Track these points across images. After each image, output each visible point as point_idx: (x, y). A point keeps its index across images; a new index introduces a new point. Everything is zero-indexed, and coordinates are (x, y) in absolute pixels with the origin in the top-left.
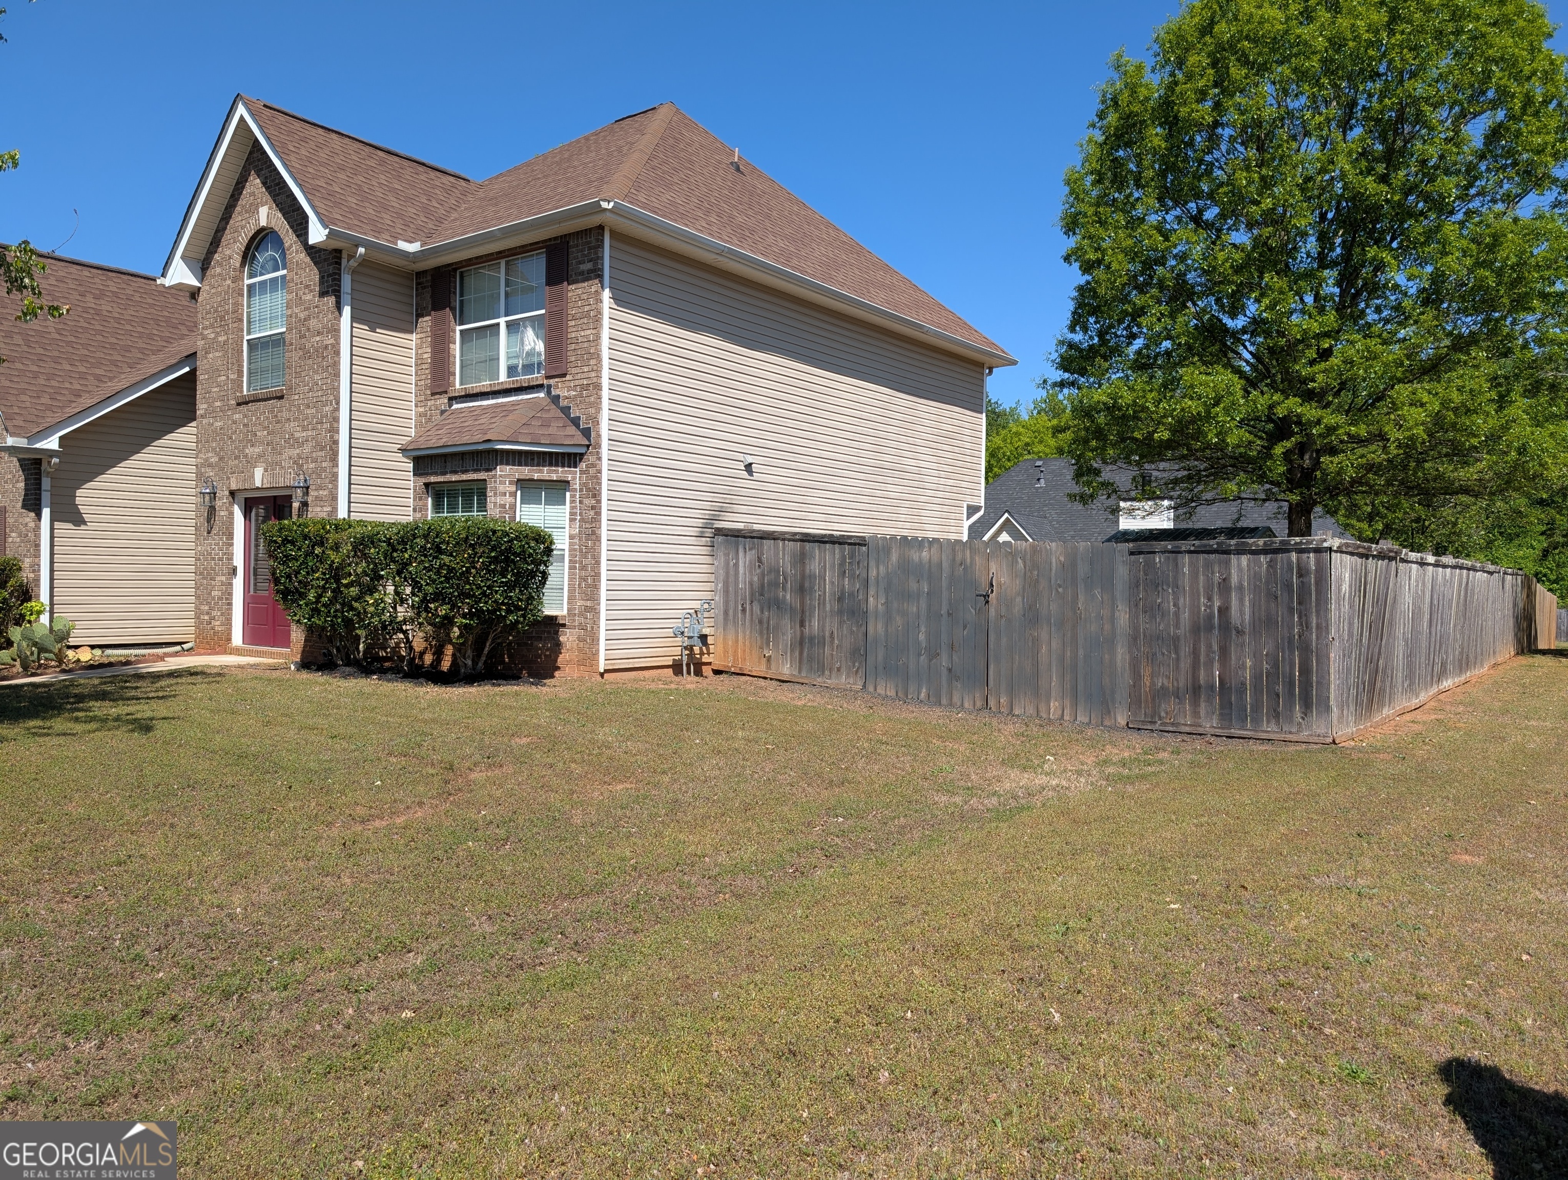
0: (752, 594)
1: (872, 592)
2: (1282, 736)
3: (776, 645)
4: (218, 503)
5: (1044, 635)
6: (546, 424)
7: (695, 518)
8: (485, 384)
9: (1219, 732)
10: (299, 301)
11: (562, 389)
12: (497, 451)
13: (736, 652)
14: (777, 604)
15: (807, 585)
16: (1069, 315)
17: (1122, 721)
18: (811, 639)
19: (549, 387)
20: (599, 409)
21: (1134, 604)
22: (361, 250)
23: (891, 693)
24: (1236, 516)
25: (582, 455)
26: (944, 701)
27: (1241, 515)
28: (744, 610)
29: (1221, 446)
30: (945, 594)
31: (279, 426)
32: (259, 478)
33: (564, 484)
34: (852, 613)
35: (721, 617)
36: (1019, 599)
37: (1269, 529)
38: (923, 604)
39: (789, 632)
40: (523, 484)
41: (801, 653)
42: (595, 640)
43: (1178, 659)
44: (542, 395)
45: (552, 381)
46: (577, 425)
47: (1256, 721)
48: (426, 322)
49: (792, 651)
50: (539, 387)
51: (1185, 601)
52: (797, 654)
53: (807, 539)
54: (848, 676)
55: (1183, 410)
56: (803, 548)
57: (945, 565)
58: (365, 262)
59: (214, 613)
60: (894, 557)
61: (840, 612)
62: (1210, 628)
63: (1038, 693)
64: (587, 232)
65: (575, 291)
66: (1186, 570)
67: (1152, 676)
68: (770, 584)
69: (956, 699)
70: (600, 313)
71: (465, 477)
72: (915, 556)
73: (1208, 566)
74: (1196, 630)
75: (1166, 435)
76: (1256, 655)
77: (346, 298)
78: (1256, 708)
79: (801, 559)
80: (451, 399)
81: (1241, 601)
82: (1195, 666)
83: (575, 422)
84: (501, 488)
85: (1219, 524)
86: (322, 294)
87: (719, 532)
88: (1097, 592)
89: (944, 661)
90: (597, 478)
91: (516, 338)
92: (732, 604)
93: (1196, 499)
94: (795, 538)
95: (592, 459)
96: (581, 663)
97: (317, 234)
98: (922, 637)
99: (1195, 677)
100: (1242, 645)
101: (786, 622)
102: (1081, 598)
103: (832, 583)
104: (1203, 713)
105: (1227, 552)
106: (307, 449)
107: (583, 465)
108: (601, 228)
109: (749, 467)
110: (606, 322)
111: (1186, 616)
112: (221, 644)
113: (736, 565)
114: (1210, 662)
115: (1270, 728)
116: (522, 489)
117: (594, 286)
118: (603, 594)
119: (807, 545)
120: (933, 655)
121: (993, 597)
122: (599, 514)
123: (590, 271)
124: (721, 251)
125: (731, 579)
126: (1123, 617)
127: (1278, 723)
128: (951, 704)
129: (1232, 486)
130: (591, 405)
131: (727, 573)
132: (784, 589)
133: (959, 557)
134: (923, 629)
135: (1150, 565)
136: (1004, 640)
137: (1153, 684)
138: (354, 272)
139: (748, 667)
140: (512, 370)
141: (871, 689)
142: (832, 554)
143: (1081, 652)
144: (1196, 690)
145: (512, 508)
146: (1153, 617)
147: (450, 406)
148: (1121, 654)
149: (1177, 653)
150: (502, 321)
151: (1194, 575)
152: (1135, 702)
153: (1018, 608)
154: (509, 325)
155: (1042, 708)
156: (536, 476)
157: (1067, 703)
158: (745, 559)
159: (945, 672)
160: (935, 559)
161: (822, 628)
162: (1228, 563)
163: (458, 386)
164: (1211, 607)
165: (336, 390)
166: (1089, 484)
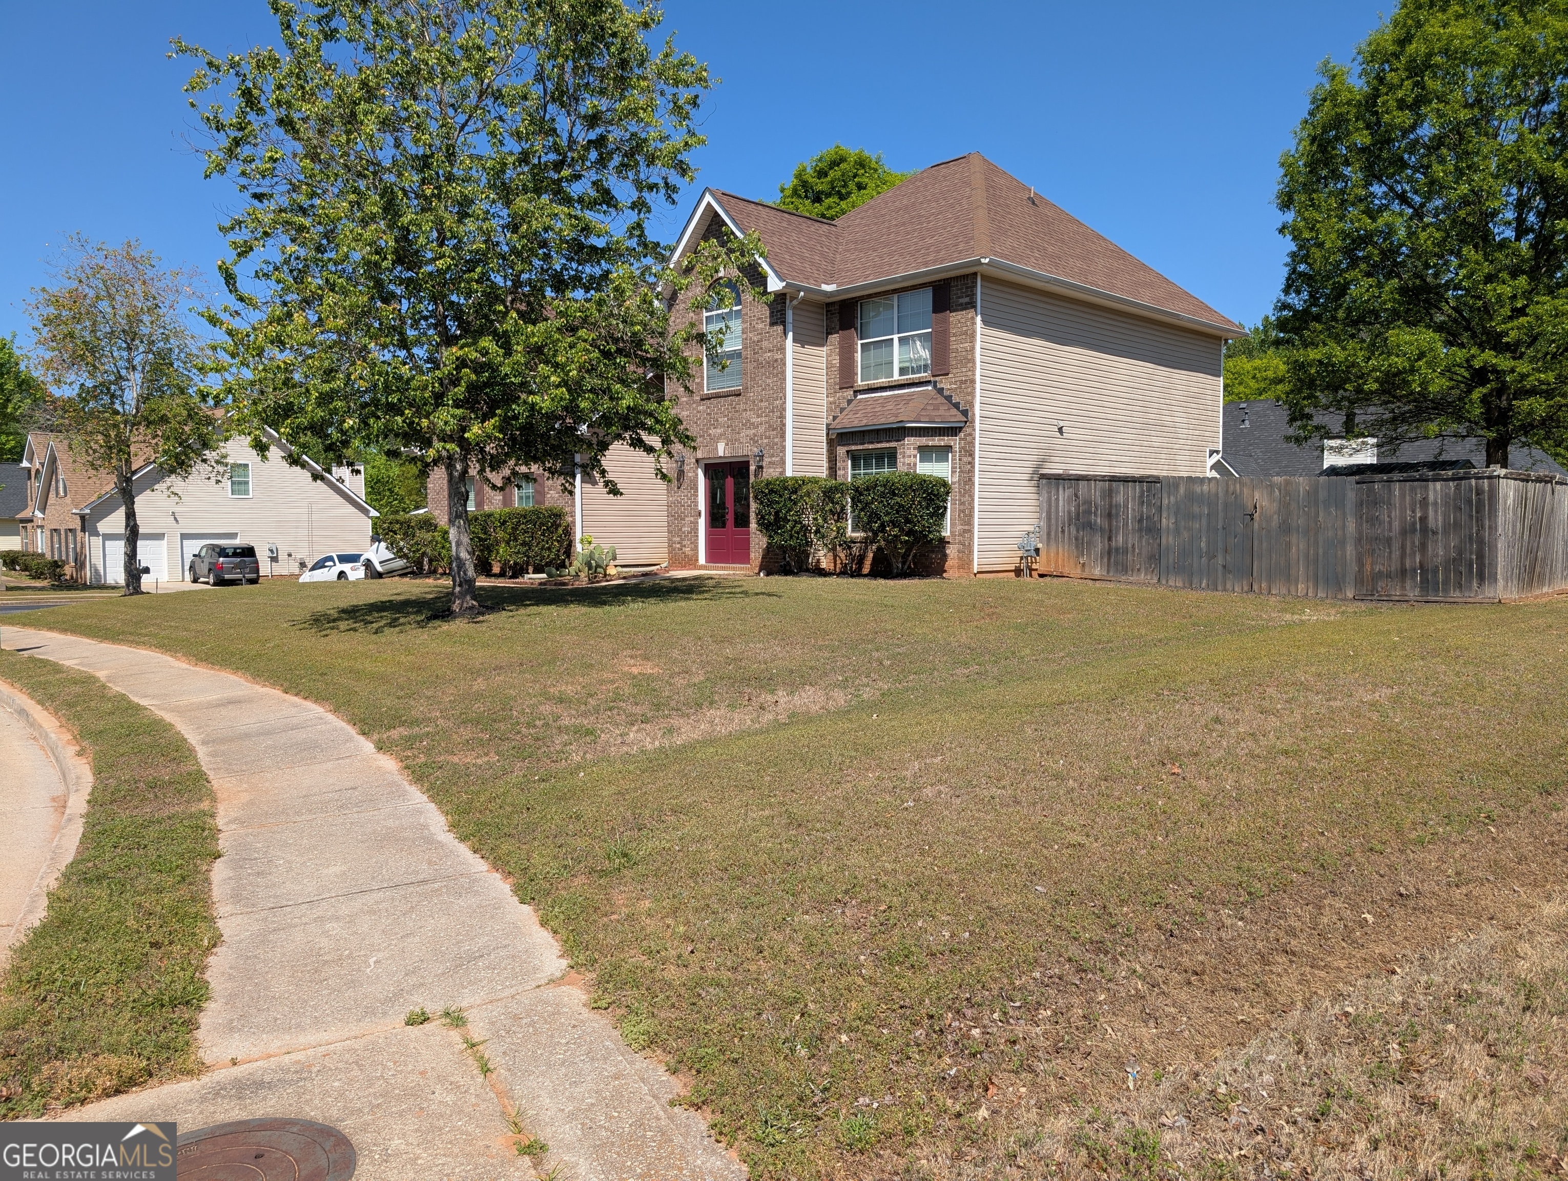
0: (1070, 520)
1: (1164, 515)
2: (1464, 600)
3: (1089, 555)
4: (686, 468)
5: (1294, 540)
6: (936, 408)
7: (1027, 468)
8: (883, 381)
9: (1420, 599)
10: (753, 329)
11: (945, 384)
12: (905, 428)
13: (1057, 561)
14: (1090, 526)
15: (1114, 511)
16: (1283, 281)
17: (1350, 595)
18: (1117, 549)
19: (935, 382)
20: (974, 397)
21: (1359, 517)
22: (802, 294)
23: (1179, 584)
24: (1437, 451)
25: (961, 428)
26: (1220, 588)
27: (1442, 450)
28: (1063, 531)
29: (1423, 395)
30: (1221, 515)
31: (737, 415)
32: (722, 450)
33: (949, 448)
34: (1149, 530)
35: (1045, 537)
36: (1276, 517)
37: (1469, 462)
38: (1204, 522)
39: (1099, 545)
40: (922, 449)
41: (1109, 560)
42: (971, 552)
43: (1390, 553)
44: (930, 388)
45: (937, 379)
46: (958, 408)
47: (1446, 591)
48: (834, 338)
49: (1102, 558)
50: (928, 383)
51: (1395, 513)
52: (1106, 560)
53: (1113, 479)
54: (1146, 574)
55: (1390, 365)
56: (1110, 486)
57: (1221, 495)
58: (804, 301)
59: (685, 543)
60: (1182, 490)
61: (1140, 530)
62: (1414, 530)
63: (1289, 578)
64: (964, 277)
65: (955, 318)
66: (1397, 493)
67: (1372, 565)
68: (1085, 512)
69: (1229, 586)
70: (974, 332)
71: (879, 446)
72: (1198, 489)
73: (1413, 489)
74: (1404, 532)
75: (1375, 386)
76: (1446, 547)
77: (790, 326)
78: (1446, 582)
79: (1109, 494)
80: (855, 392)
81: (1436, 512)
82: (1403, 556)
83: (956, 406)
84: (908, 452)
85: (1422, 458)
86: (772, 324)
87: (1043, 476)
88: (1333, 510)
89: (1220, 560)
90: (972, 443)
91: (905, 348)
92: (1053, 528)
93: (1401, 438)
94: (1103, 479)
95: (968, 430)
96: (960, 567)
97: (774, 285)
98: (1203, 545)
99: (1403, 564)
100: (1437, 541)
101: (1098, 538)
102: (1321, 514)
103: (1133, 510)
104: (1408, 588)
105: (1427, 480)
106: (761, 429)
107: (962, 435)
108: (975, 274)
109: (1060, 430)
110: (978, 337)
111: (1396, 525)
112: (692, 562)
113: (1057, 499)
114: (1413, 554)
115: (1455, 595)
116: (919, 452)
117: (970, 313)
118: (976, 521)
119: (1114, 484)
120: (1212, 556)
121: (1256, 516)
122: (973, 467)
123: (967, 304)
124: (1049, 281)
125: (1053, 509)
126: (1351, 526)
127: (1461, 591)
128: (1225, 590)
129: (1433, 427)
130: (968, 394)
131: (1050, 506)
132: (1096, 515)
133: (1231, 488)
134: (1204, 539)
135: (1371, 491)
136: (1265, 545)
137: (1372, 569)
138: (795, 308)
139: (1066, 571)
140: (903, 371)
141: (1164, 582)
142: (1133, 491)
143: (1321, 551)
144: (1403, 573)
145: (915, 465)
146: (1373, 525)
147: (855, 396)
148: (1350, 550)
149: (1390, 547)
150: (896, 337)
151: (1403, 496)
152: (1359, 581)
153: (1276, 519)
154: (900, 339)
155: (1293, 589)
156: (930, 443)
157: (1311, 585)
158: (1063, 495)
159: (1220, 568)
160: (1213, 490)
161: (1126, 542)
162: (1427, 488)
163: (860, 383)
164: (1414, 517)
165: (783, 389)
166: (1304, 427)
